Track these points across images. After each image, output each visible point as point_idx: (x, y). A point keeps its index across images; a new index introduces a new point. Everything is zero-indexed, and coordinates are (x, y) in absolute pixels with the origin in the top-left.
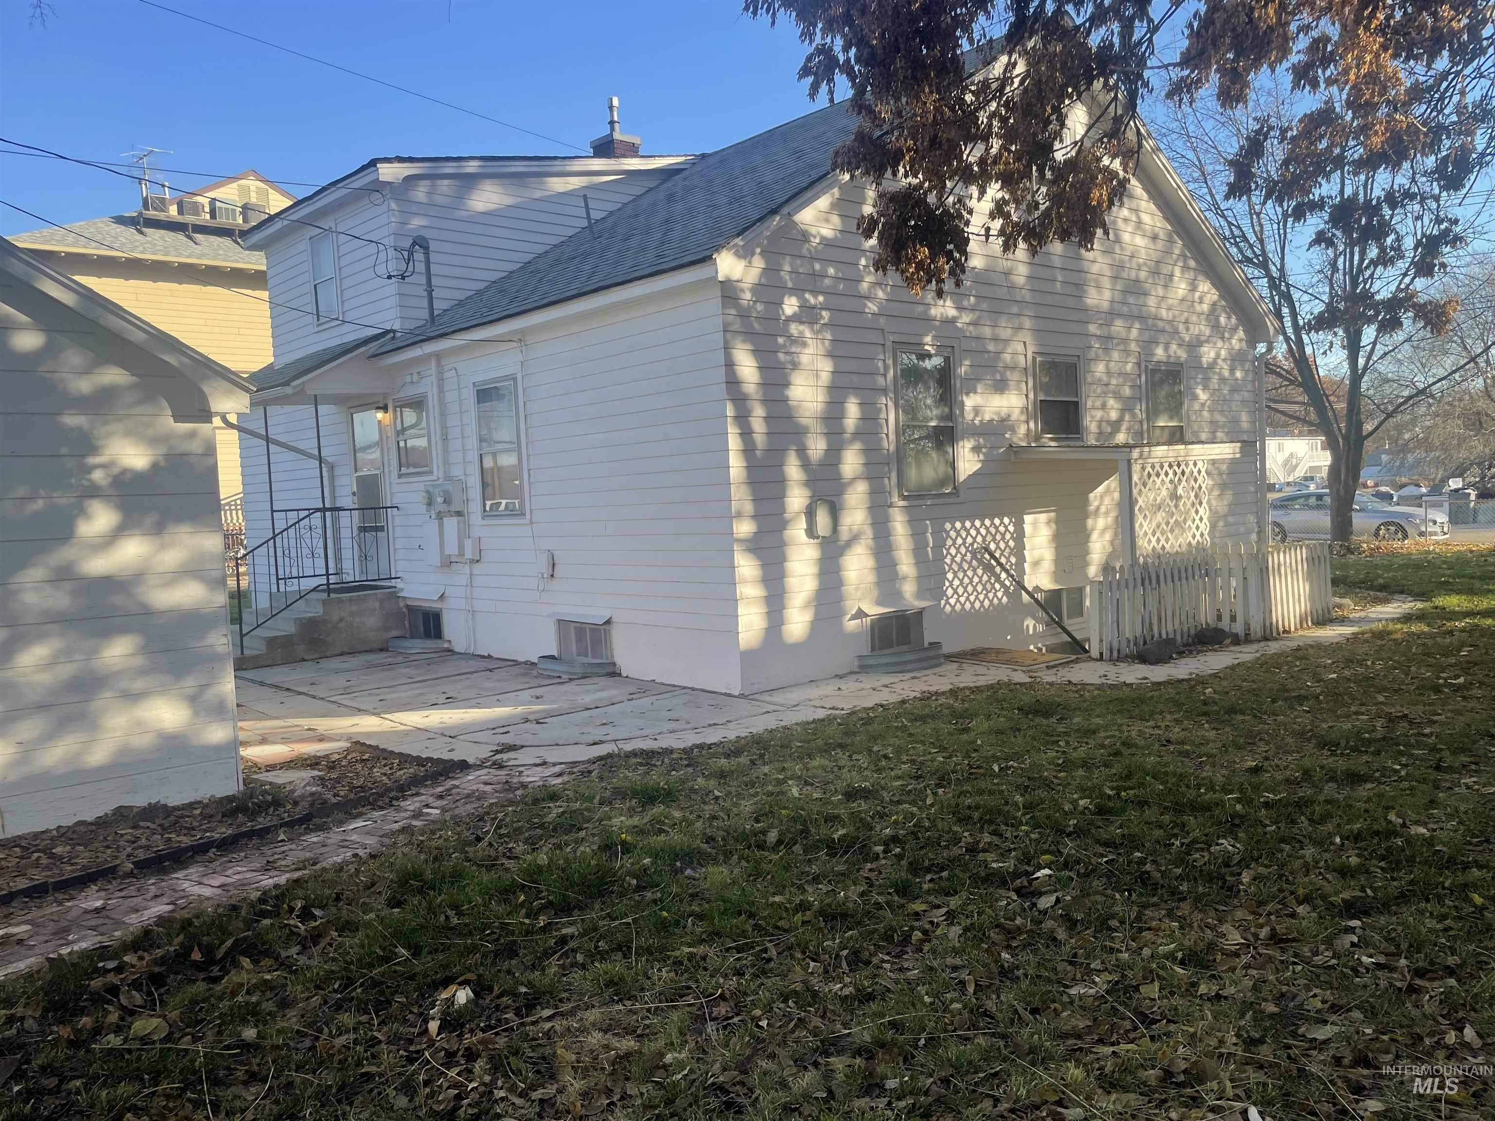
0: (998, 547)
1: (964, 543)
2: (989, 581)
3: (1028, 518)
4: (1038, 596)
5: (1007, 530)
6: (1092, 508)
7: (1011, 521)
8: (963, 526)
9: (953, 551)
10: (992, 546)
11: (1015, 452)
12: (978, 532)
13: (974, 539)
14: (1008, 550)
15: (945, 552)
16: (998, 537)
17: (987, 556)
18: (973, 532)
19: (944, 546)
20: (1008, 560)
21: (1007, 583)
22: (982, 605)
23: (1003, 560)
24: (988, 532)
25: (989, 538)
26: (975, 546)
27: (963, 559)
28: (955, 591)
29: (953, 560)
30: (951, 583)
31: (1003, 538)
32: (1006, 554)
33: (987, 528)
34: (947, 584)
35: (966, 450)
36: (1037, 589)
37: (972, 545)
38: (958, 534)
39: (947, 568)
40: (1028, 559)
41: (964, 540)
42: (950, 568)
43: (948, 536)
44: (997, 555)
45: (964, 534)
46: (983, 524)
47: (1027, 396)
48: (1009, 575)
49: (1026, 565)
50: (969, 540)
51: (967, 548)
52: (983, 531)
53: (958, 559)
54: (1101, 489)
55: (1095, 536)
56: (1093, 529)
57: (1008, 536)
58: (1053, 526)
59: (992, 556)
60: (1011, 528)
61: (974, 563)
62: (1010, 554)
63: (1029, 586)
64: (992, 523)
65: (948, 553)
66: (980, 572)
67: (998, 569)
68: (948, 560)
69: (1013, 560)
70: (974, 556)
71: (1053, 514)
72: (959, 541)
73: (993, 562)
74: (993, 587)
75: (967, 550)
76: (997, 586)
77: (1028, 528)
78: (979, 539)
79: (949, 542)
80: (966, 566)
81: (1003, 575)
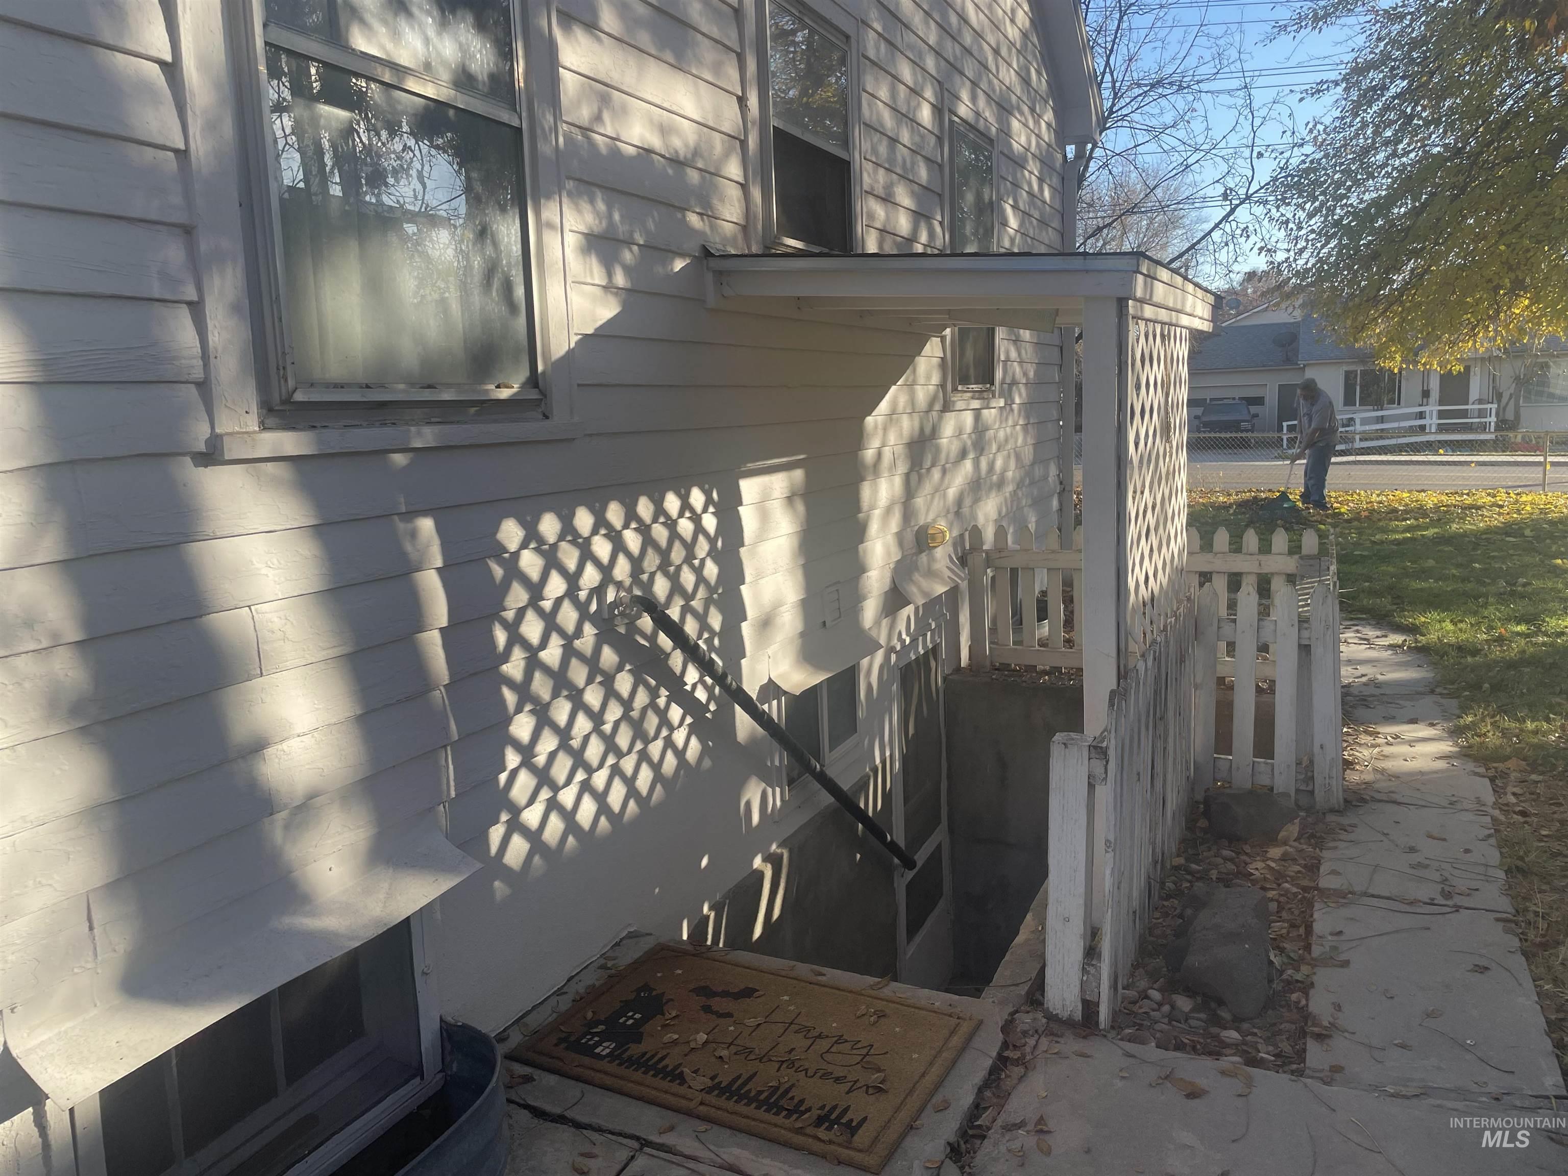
0: (676, 588)
1: (572, 592)
2: (653, 705)
3: (749, 488)
4: (774, 709)
5: (699, 529)
6: (869, 454)
7: (709, 501)
8: (568, 531)
9: (532, 629)
10: (661, 587)
11: (719, 274)
12: (619, 546)
13: (606, 570)
14: (701, 593)
15: (501, 637)
16: (677, 554)
17: (646, 622)
18: (602, 548)
19: (494, 612)
20: (704, 626)
21: (701, 695)
22: (603, 808)
23: (691, 627)
24: (648, 541)
25: (651, 561)
26: (611, 596)
27: (569, 651)
28: (543, 777)
29: (533, 663)
30: (527, 752)
31: (690, 556)
32: (696, 604)
33: (644, 530)
34: (512, 759)
35: (571, 240)
36: (771, 689)
37: (598, 591)
38: (552, 561)
39: (510, 697)
40: (751, 612)
41: (573, 580)
42: (523, 690)
43: (514, 571)
44: (674, 613)
45: (570, 557)
46: (631, 516)
47: (742, 101)
48: (706, 666)
49: (745, 626)
50: (591, 576)
51: (582, 608)
52: (632, 540)
53: (552, 655)
54: (884, 406)
55: (874, 527)
56: (872, 508)
57: (702, 548)
58: (800, 507)
59: (663, 622)
60: (710, 522)
61: (609, 656)
62: (708, 602)
63: (752, 688)
64: (660, 511)
65: (516, 638)
66: (624, 683)
67: (677, 660)
68: (514, 667)
69: (716, 620)
70: (606, 635)
71: (798, 474)
72: (556, 586)
73: (664, 641)
74: (664, 721)
75: (584, 615)
76: (675, 713)
77: (747, 515)
78: (622, 570)
79: (518, 596)
80: (578, 673)
81: (692, 675)
